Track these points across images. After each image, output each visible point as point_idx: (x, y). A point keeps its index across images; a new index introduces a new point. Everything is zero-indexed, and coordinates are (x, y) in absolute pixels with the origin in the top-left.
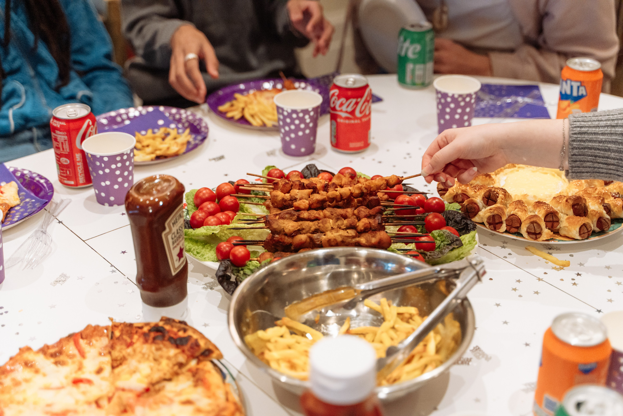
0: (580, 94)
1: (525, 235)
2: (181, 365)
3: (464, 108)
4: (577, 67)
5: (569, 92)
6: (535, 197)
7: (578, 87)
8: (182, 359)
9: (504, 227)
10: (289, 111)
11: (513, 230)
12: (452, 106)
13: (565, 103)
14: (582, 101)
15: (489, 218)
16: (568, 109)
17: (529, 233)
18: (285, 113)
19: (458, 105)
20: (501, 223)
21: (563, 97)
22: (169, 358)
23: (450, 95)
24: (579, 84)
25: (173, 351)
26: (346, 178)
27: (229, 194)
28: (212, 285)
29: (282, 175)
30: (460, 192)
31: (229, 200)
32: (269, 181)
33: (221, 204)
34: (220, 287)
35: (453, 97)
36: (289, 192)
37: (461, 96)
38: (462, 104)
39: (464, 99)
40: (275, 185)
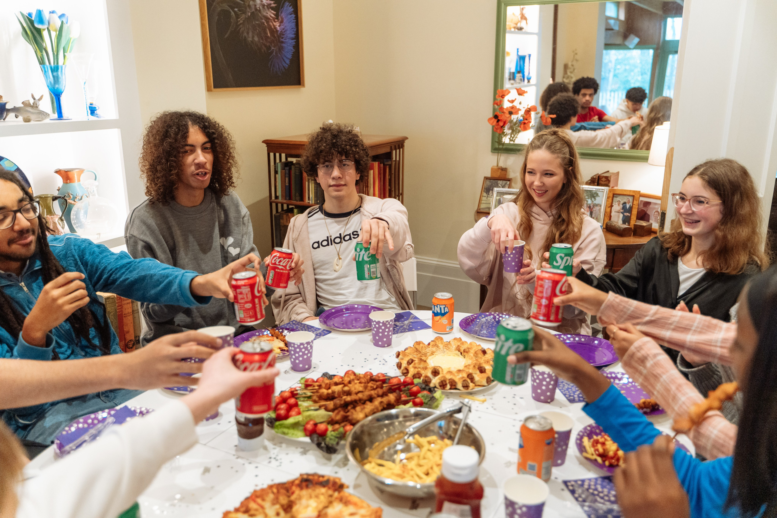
0: (446, 311)
1: (461, 388)
2: (331, 496)
3: (389, 328)
4: (440, 297)
5: (439, 311)
6: (455, 368)
7: (444, 308)
8: (330, 492)
9: (448, 386)
10: (299, 344)
11: (453, 387)
12: (383, 328)
13: (438, 318)
14: (447, 315)
15: (439, 383)
16: (440, 321)
17: (463, 387)
18: (296, 346)
19: (386, 327)
20: (446, 384)
21: (435, 314)
22: (323, 494)
23: (382, 322)
24: (444, 306)
25: (323, 490)
26: (352, 377)
27: (290, 398)
28: (304, 453)
29: (313, 381)
30: (416, 372)
31: (292, 401)
32: (307, 386)
33: (288, 404)
34: (311, 452)
35: (383, 323)
36: (329, 388)
37: (387, 321)
38: (388, 326)
39: (389, 323)
40: (320, 386)
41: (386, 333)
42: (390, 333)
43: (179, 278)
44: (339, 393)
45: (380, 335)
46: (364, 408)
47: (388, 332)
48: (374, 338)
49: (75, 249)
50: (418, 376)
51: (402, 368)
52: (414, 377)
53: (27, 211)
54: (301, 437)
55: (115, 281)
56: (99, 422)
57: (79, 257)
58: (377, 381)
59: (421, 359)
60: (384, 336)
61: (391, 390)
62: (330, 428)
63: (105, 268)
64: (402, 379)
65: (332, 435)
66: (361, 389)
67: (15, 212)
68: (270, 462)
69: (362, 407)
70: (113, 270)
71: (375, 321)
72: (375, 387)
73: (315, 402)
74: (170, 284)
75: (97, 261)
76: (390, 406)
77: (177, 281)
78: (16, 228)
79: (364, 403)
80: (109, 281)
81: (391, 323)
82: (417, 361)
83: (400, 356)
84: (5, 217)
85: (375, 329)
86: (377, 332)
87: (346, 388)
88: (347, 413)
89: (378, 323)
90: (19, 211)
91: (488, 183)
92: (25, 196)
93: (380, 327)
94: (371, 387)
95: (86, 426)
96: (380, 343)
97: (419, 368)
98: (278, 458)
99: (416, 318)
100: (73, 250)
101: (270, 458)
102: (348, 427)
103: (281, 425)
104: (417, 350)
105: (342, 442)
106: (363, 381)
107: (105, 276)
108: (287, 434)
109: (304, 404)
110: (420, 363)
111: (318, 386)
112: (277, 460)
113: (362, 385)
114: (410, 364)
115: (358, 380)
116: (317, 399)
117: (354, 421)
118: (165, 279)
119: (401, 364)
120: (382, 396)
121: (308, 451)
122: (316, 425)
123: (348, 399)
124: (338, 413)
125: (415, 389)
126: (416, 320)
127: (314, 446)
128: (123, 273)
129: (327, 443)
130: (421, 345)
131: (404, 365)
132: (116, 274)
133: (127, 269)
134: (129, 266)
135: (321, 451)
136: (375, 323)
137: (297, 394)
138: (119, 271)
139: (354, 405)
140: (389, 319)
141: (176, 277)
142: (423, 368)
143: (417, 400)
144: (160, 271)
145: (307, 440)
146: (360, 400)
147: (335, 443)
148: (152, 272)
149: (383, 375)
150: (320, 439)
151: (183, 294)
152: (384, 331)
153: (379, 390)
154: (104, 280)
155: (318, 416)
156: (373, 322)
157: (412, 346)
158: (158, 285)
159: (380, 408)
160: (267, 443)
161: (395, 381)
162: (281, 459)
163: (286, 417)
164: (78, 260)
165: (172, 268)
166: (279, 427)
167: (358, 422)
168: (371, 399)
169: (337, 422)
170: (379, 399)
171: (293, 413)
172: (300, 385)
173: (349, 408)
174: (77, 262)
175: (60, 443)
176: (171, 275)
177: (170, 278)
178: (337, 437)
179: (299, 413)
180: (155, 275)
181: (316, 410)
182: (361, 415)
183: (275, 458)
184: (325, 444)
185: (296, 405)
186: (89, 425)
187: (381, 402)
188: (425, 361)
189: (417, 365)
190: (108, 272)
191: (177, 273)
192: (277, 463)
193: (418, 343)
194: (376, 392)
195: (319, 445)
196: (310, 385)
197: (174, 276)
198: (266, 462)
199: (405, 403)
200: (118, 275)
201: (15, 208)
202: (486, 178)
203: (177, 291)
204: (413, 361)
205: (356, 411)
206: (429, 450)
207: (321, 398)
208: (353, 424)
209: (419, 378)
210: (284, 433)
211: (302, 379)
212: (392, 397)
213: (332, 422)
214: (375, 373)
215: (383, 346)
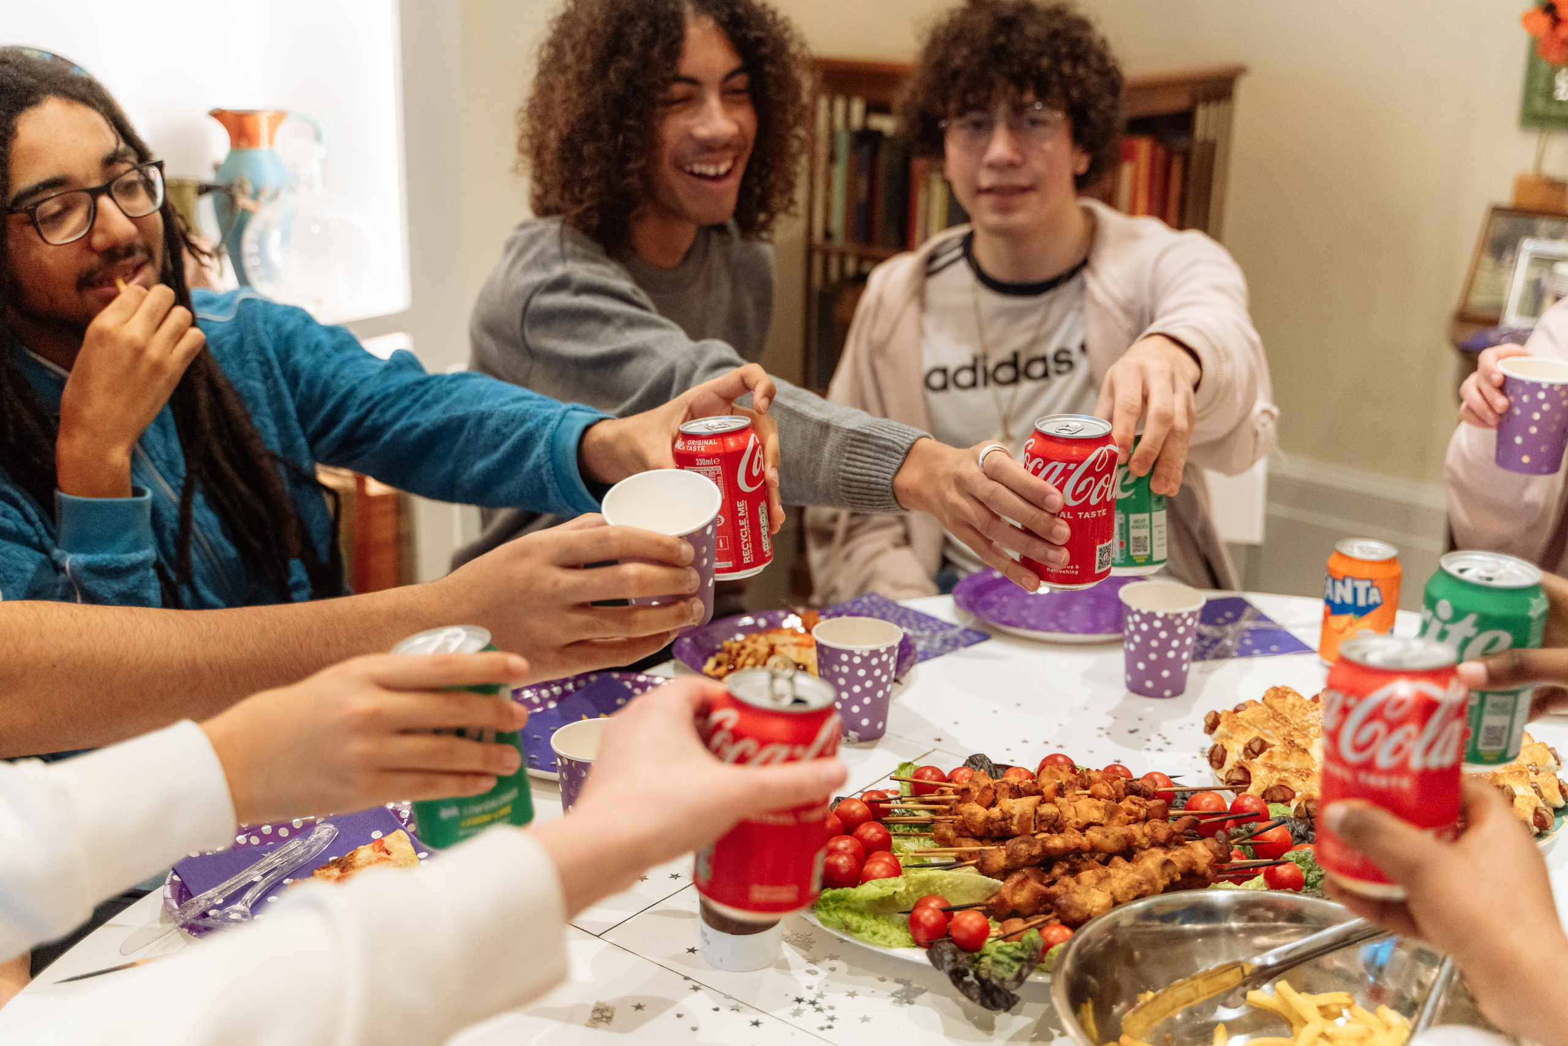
0: (1371, 601)
3: (1181, 639)
4: (1357, 555)
5: (1349, 600)
7: (1368, 590)
12: (1163, 635)
13: (1339, 620)
14: (1373, 614)
16: (1349, 630)
19: (1173, 635)
23: (1160, 615)
24: (1368, 584)
26: (1065, 777)
27: (864, 819)
28: (907, 997)
29: (943, 779)
30: (1274, 783)
31: (871, 832)
32: (919, 789)
33: (860, 838)
34: (927, 996)
35: (1165, 619)
36: (994, 804)
37: (1179, 616)
38: (1181, 630)
39: (1184, 621)
40: (964, 794)
41: (1171, 654)
42: (1185, 655)
43: (553, 424)
44: (1024, 820)
45: (1153, 656)
46: (1108, 876)
47: (1179, 651)
48: (1130, 668)
49: (267, 333)
50: (1280, 797)
51: (1228, 766)
52: (1268, 796)
53: (129, 189)
54: (899, 945)
55: (377, 431)
56: (294, 833)
57: (277, 353)
58: (1148, 796)
59: (1291, 743)
60: (1163, 662)
61: (1201, 829)
62: (995, 929)
63: (352, 391)
64: (1229, 798)
65: (1000, 951)
66: (1096, 815)
67: (95, 193)
68: (797, 1013)
69: (1101, 871)
70: (376, 398)
71: (1139, 612)
72: (1143, 813)
73: (943, 841)
74: (526, 443)
75: (327, 370)
76: (1193, 879)
77: (547, 432)
78: (98, 240)
79: (1106, 862)
80: (362, 430)
81: (1190, 622)
82: (1278, 746)
83: (1221, 729)
84: (67, 209)
85: (1137, 638)
86: (1142, 651)
87: (1047, 809)
88: (1048, 885)
89: (1150, 617)
90: (106, 190)
91: (1503, 225)
92: (122, 145)
93: (1153, 633)
94: (1130, 813)
95: (255, 840)
96: (1149, 684)
97: (1286, 770)
98: (822, 1003)
99: (1261, 617)
100: (262, 334)
101: (799, 1000)
102: (1057, 932)
103: (837, 900)
104: (1276, 715)
105: (1037, 978)
106: (1102, 789)
107: (350, 416)
108: (858, 930)
109: (908, 847)
110: (1287, 756)
111: (956, 792)
112: (819, 1010)
113: (1102, 803)
114: (1257, 754)
115: (1086, 788)
116: (950, 834)
117: (1076, 915)
118: (516, 429)
119: (1225, 751)
120: (1165, 845)
121: (920, 991)
122: (948, 912)
123: (1057, 842)
124: (1021, 883)
125: (1274, 835)
126: (1263, 625)
127: (943, 979)
128: (405, 410)
129: (984, 974)
130: (1290, 699)
131: (1235, 755)
132: (383, 411)
133: (416, 400)
134: (421, 389)
135: (964, 999)
136: (1137, 618)
137: (888, 812)
138: (391, 406)
139: (1072, 864)
140: (1185, 611)
141: (547, 419)
142: (1298, 771)
143: (1284, 871)
144: (505, 404)
145: (920, 956)
146: (1094, 849)
147: (1010, 976)
148: (483, 407)
149: (1168, 780)
150: (962, 957)
151: (558, 472)
152: (1165, 645)
153: (1156, 822)
154: (346, 428)
155: (955, 887)
156: (1132, 613)
157: (1259, 701)
158: (496, 447)
159: (1162, 883)
160: (789, 952)
161: (1207, 803)
162: (831, 1008)
163: (857, 878)
164: (275, 363)
165: (540, 399)
166: (832, 905)
167: (1088, 918)
168: (1129, 851)
169: (1015, 912)
170: (1159, 855)
171: (878, 866)
172: (896, 786)
173: (1057, 871)
174: (271, 368)
175: (183, 884)
176: (534, 415)
177: (530, 425)
178: (1019, 960)
179: (896, 871)
180: (491, 415)
181: (947, 867)
182: (1097, 899)
183: (813, 1003)
184: (977, 975)
185: (885, 845)
186: (264, 838)
187: (1167, 863)
188: (1305, 751)
189: (1276, 761)
190: (362, 404)
191: (548, 412)
192: (821, 1019)
193: (1280, 692)
194: (1147, 829)
195: (957, 976)
196: (931, 789)
197: (541, 418)
198: (785, 1013)
199: (1241, 876)
200: (389, 415)
201: (96, 183)
202: (1497, 211)
203: (542, 461)
204: (1264, 746)
205: (1078, 882)
206: (1324, 1035)
207: (964, 830)
208: (1074, 925)
209: (1285, 801)
210: (847, 927)
211: (904, 766)
212: (1201, 851)
213: (999, 910)
214: (1137, 774)
215: (1156, 694)
